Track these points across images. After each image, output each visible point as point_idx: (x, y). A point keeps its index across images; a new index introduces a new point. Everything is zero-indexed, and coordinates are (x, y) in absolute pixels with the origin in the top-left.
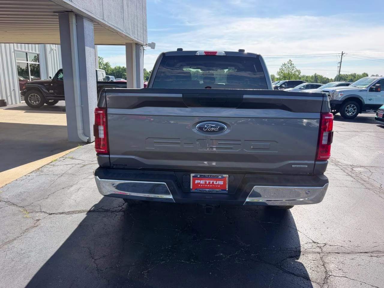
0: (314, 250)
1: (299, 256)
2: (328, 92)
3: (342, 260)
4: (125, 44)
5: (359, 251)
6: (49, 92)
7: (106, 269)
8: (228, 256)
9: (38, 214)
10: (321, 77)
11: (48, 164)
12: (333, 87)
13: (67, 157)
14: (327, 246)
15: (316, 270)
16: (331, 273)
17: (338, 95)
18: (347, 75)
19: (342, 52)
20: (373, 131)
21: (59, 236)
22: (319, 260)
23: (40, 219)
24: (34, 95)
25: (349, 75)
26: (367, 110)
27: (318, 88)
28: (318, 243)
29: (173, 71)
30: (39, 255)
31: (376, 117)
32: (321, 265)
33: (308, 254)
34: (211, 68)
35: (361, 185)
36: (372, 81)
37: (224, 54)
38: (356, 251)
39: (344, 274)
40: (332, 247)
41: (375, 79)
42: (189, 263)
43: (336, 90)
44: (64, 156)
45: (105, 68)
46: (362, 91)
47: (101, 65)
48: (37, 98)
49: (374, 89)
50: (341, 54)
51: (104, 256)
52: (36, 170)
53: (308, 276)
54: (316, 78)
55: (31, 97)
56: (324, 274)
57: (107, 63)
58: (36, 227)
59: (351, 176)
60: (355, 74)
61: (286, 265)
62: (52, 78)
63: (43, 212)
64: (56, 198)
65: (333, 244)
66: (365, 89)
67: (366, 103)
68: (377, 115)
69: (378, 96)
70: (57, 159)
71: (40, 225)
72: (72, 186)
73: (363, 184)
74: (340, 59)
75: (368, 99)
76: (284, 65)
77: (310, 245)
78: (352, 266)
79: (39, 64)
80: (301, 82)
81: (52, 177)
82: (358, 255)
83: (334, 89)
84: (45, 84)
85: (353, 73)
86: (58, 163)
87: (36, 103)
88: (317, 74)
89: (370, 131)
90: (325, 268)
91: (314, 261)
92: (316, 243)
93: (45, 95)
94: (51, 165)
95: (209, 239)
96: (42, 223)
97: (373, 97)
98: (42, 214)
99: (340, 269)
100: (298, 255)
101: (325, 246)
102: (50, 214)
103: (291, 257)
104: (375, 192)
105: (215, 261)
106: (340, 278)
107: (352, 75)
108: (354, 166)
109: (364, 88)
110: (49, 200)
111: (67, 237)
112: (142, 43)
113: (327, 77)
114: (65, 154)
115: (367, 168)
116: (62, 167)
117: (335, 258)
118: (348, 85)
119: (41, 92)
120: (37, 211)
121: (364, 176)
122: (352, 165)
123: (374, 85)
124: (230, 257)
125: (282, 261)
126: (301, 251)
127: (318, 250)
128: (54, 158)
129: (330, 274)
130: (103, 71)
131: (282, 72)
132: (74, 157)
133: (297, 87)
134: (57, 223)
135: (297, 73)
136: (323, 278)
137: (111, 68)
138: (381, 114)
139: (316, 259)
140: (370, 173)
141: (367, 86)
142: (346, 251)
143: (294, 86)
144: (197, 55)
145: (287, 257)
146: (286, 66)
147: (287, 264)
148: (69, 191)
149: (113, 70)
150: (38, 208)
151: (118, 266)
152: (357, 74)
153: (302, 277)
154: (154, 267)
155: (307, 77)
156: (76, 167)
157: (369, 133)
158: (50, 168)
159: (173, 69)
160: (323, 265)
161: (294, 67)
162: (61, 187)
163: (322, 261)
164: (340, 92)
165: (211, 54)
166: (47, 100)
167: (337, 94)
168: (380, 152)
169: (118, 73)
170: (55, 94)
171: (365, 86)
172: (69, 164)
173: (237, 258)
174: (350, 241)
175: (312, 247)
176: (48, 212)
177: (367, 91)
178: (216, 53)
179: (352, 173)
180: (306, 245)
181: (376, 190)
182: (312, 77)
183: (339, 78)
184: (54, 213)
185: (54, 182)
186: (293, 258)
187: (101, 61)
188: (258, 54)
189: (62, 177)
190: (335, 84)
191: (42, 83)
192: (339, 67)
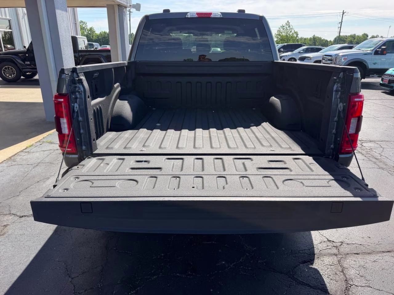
0: (329, 251)
1: (314, 260)
2: (331, 56)
3: (362, 263)
4: (106, 5)
5: (381, 250)
6: (25, 63)
7: (85, 291)
8: (231, 264)
9: (6, 218)
10: (320, 39)
11: (22, 151)
12: (335, 50)
13: (45, 141)
14: (344, 245)
15: (334, 278)
16: (352, 281)
17: (341, 60)
18: (346, 36)
19: (344, 11)
20: (378, 98)
21: (30, 247)
22: (337, 265)
23: (8, 225)
24: (8, 68)
25: (349, 36)
26: (371, 75)
27: (319, 52)
28: (333, 242)
29: (161, 37)
30: (3, 276)
31: (380, 83)
32: (339, 271)
33: (323, 258)
34: (205, 32)
35: (374, 164)
36: (377, 43)
37: (220, 16)
38: (378, 250)
39: (366, 282)
40: (349, 246)
41: (380, 41)
42: (185, 276)
43: (338, 54)
44: (41, 140)
45: (89, 33)
46: (366, 54)
47: (85, 30)
48: (12, 71)
49: (379, 52)
50: (342, 14)
51: (83, 273)
52: (7, 159)
53: (326, 287)
54: (315, 40)
55: (5, 70)
56: (344, 283)
57: (91, 28)
58: (3, 235)
59: (361, 153)
60: (355, 35)
61: (299, 273)
62: (27, 48)
63: (13, 214)
64: (29, 195)
65: (351, 242)
66: (370, 52)
67: (370, 67)
68: (382, 80)
69: (382, 59)
70: (33, 144)
71: (8, 233)
72: (48, 178)
73: (375, 163)
74: (341, 19)
75: (373, 63)
76: (282, 27)
77: (325, 245)
78: (374, 270)
79: (11, 32)
80: (300, 46)
81: (26, 168)
82: (380, 255)
83: (337, 53)
84: (20, 55)
85: (353, 34)
86: (34, 149)
87: (11, 76)
88: (315, 35)
89: (375, 98)
90: (344, 274)
91: (332, 267)
92: (332, 242)
93: (21, 67)
94: (26, 152)
95: (208, 243)
96: (10, 230)
97: (378, 61)
98: (11, 217)
99: (362, 276)
100: (312, 259)
101: (341, 245)
102: (20, 217)
103: (304, 262)
104: (390, 172)
105: (216, 272)
106: (363, 288)
107: (351, 36)
108: (363, 140)
109: (369, 50)
110: (20, 198)
111: (39, 247)
112: (126, 4)
113: (326, 39)
114: (42, 138)
115: (377, 142)
116: (38, 154)
117: (355, 261)
118: (351, 48)
119: (16, 64)
120: (5, 213)
121: (375, 153)
122: (361, 140)
123: (380, 48)
124: (233, 265)
125: (295, 267)
126: (315, 253)
127: (335, 251)
128: (29, 144)
129: (352, 283)
130: (84, 38)
131: (279, 35)
132: (52, 141)
133: (296, 51)
134: (29, 229)
135: (295, 35)
136: (344, 289)
137: (96, 34)
138: (387, 79)
139: (332, 263)
140: (382, 149)
141: (372, 49)
142: (366, 251)
143: (293, 50)
144: (188, 18)
145: (300, 263)
146: (284, 28)
147: (301, 273)
148: (44, 185)
149: (98, 36)
150: (7, 209)
151: (101, 285)
152: (356, 35)
153: (319, 289)
154: (143, 285)
155: (305, 39)
156: (55, 153)
157: (375, 101)
158: (24, 156)
159: (162, 35)
160: (342, 271)
161: (292, 29)
162: (36, 180)
163: (340, 265)
164: (343, 56)
165: (204, 15)
166: (24, 73)
167: (341, 58)
168: (388, 123)
169: (104, 39)
170: (32, 66)
171: (369, 49)
172: (47, 150)
173: (241, 267)
174: (370, 237)
175: (328, 247)
176: (18, 214)
177: (372, 54)
178: (210, 14)
179: (362, 149)
180: (320, 245)
181: (390, 169)
182: (310, 39)
183: (339, 40)
184: (25, 215)
185: (28, 174)
186: (306, 264)
187: (85, 26)
188: (261, 15)
189: (38, 167)
190: (337, 47)
191: (17, 54)
192: (340, 28)
